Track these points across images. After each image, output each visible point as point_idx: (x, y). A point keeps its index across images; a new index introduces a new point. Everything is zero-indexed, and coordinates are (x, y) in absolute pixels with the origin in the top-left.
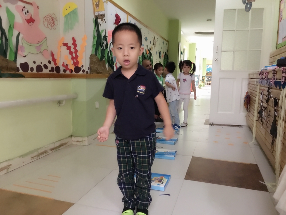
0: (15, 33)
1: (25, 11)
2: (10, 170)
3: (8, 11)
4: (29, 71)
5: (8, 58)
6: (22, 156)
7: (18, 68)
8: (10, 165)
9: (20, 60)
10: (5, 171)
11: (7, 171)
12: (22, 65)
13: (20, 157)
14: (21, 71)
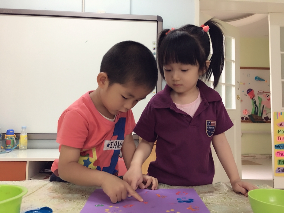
0: (262, 105)
1: (268, 95)
2: (255, 158)
3: (259, 97)
4: (269, 120)
5: (258, 115)
6: (262, 155)
7: (263, 119)
8: (255, 156)
9: (264, 116)
10: (253, 158)
11: (254, 157)
12: (265, 118)
13: (260, 154)
14: (264, 120)
